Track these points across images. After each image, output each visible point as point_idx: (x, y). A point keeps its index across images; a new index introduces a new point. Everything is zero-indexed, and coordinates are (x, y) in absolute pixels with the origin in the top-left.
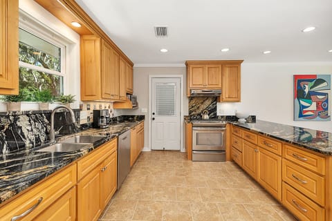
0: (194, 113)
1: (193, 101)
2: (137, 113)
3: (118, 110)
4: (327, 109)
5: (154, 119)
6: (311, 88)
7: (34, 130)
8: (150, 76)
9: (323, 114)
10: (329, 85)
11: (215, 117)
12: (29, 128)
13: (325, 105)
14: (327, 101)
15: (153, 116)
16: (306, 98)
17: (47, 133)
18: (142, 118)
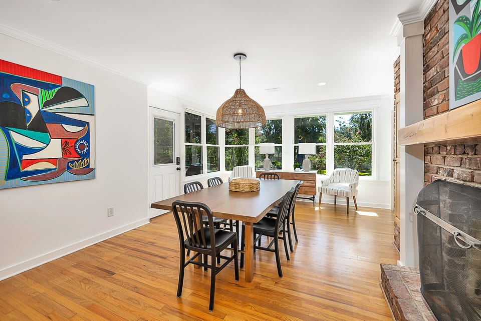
4: (87, 155)
6: (47, 104)
9: (78, 166)
10: (91, 104)
13: (82, 147)
14: (87, 138)
16: (31, 128)
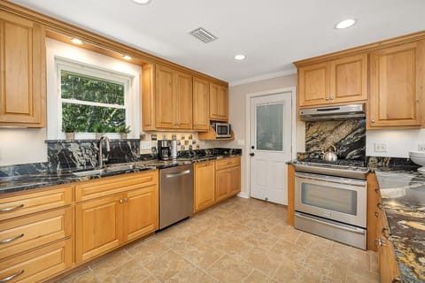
0: (315, 148)
1: (313, 129)
2: (231, 146)
3: (206, 141)
5: (252, 155)
7: (85, 155)
8: (248, 96)
11: (362, 159)
12: (80, 153)
15: (253, 151)
17: (98, 158)
18: (238, 152)
